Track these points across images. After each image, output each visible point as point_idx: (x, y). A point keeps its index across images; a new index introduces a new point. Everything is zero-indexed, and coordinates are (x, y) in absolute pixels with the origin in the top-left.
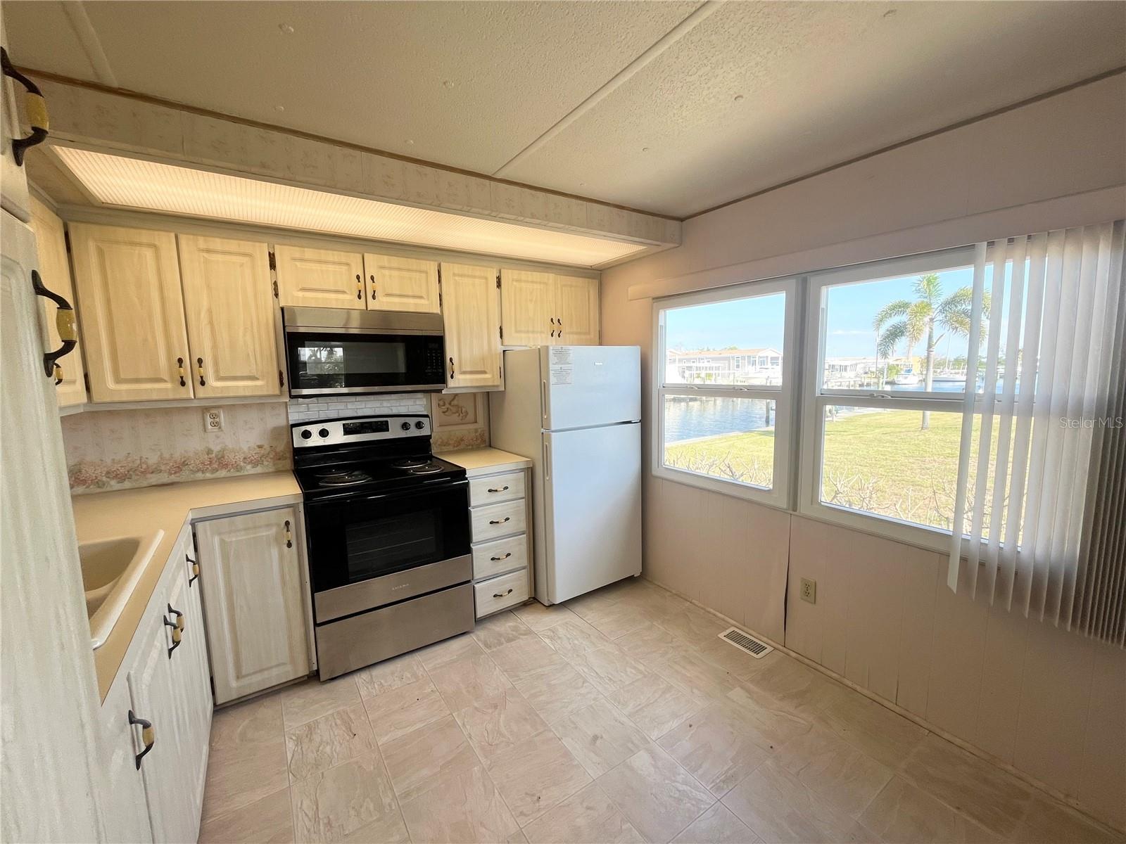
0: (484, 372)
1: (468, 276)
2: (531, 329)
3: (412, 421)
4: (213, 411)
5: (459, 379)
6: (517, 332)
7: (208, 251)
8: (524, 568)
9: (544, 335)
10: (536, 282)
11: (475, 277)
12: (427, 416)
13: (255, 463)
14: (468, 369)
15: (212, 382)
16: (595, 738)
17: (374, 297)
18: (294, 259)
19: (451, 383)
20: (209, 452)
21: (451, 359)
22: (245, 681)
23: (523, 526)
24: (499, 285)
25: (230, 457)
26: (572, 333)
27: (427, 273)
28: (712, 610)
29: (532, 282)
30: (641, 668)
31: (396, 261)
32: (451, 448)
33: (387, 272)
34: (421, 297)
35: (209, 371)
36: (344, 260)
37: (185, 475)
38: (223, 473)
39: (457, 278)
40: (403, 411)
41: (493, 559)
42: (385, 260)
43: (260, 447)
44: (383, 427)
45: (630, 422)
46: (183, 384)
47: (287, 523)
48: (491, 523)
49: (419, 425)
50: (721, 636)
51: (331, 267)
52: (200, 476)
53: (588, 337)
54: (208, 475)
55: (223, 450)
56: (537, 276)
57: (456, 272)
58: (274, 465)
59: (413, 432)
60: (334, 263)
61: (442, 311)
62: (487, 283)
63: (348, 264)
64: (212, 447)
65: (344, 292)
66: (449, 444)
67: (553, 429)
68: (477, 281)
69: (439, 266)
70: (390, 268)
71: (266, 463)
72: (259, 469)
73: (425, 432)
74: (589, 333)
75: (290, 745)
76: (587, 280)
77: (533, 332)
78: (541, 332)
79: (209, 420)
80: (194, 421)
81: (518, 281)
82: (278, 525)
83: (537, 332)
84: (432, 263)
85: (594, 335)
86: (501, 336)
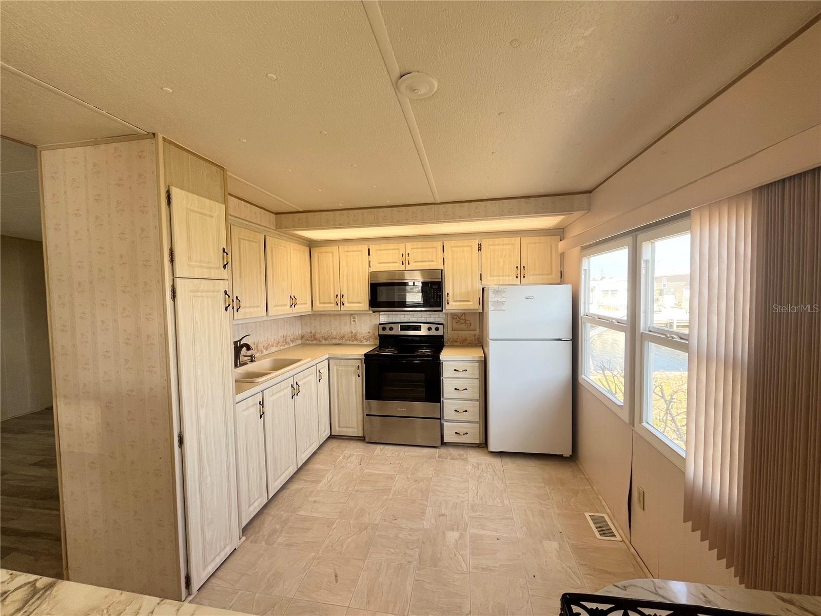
0: (468, 301)
1: (460, 247)
2: (501, 274)
3: (433, 327)
4: (354, 316)
5: (452, 305)
6: (491, 276)
7: (348, 251)
8: (477, 423)
9: (510, 278)
10: (506, 244)
11: (464, 246)
12: (442, 324)
13: (367, 340)
14: (458, 299)
15: (346, 304)
16: (443, 515)
17: (409, 264)
18: (377, 250)
19: (447, 307)
20: (352, 333)
21: (448, 294)
22: (341, 429)
23: (476, 395)
24: (480, 249)
25: (358, 336)
26: (536, 275)
27: (436, 248)
28: (601, 498)
29: (503, 245)
30: (506, 502)
31: (420, 244)
32: (458, 344)
33: (415, 250)
34: (433, 261)
35: (345, 300)
36: (397, 247)
37: (343, 341)
38: (355, 342)
39: (453, 248)
40: (432, 320)
41: (456, 411)
42: (415, 245)
43: (369, 333)
44: (418, 328)
45: (560, 340)
46: (337, 304)
47: (359, 366)
48: (456, 389)
49: (437, 329)
50: (587, 515)
51: (391, 251)
52: (348, 342)
53: (550, 277)
54: (351, 343)
55: (356, 333)
56: (506, 240)
57: (453, 245)
58: (374, 341)
59: (433, 332)
60: (393, 249)
61: (444, 267)
62: (472, 249)
63: (398, 249)
64: (353, 330)
65: (396, 262)
66: (457, 342)
67: (490, 338)
68: (466, 248)
69: (443, 243)
70: (417, 248)
71: (371, 340)
72: (368, 343)
73: (440, 333)
74: (551, 274)
75: (341, 457)
76: (549, 237)
77: (503, 276)
78: (509, 276)
79: (352, 319)
80: (347, 319)
81: (494, 245)
82: (356, 367)
83: (506, 276)
84: (439, 242)
85: (556, 275)
86: (481, 280)
